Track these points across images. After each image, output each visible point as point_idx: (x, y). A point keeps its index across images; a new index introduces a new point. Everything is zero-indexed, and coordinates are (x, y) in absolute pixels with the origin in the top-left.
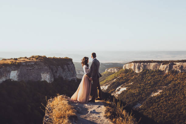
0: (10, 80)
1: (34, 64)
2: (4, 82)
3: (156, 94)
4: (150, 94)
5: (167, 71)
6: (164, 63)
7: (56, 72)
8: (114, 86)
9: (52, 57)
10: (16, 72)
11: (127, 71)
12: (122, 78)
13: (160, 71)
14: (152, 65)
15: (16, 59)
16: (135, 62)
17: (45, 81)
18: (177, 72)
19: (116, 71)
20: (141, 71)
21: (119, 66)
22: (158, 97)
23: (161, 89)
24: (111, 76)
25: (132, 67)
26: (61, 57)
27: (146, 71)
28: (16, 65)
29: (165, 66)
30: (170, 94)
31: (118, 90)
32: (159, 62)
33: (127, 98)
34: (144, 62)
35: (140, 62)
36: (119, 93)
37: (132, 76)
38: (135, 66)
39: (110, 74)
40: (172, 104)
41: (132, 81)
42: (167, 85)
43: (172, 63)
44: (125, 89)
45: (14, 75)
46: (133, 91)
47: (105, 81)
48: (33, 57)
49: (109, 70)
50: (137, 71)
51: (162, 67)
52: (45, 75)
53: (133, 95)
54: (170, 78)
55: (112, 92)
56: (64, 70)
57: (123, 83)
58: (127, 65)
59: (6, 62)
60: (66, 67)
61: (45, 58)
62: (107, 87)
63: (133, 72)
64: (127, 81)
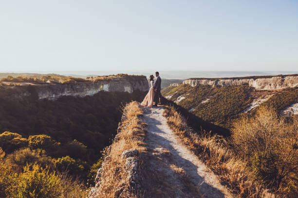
0: (104, 91)
1: (119, 79)
2: (100, 92)
3: (205, 102)
4: (201, 101)
5: (214, 86)
6: (212, 79)
7: (135, 86)
8: (177, 96)
9: (132, 75)
10: (107, 85)
11: (185, 85)
12: (182, 90)
13: (209, 85)
14: (204, 81)
15: (107, 76)
16: (192, 79)
17: (127, 92)
18: (220, 86)
19: (178, 85)
20: (195, 85)
21: (180, 82)
22: (206, 104)
23: (208, 98)
24: (174, 89)
25: (190, 83)
26: (135, 75)
27: (199, 86)
28: (107, 80)
29: (213, 82)
30: (214, 102)
31: (179, 99)
32: (209, 79)
33: (185, 104)
34: (198, 79)
35: (195, 79)
36: (179, 101)
37: (189, 89)
38: (191, 82)
39: (173, 87)
40: (215, 108)
41: (189, 92)
42: (213, 95)
43: (218, 80)
44: (184, 98)
45: (106, 88)
46: (189, 100)
47: (169, 92)
48: (119, 75)
49: (173, 85)
50: (193, 86)
51: (210, 83)
52: (127, 87)
53: (189, 102)
54: (215, 90)
55: (175, 100)
56: (140, 84)
57: (182, 94)
58: (186, 81)
59: (100, 78)
60: (142, 82)
61: (127, 75)
62: (171, 97)
63: (190, 86)
64: (185, 92)
